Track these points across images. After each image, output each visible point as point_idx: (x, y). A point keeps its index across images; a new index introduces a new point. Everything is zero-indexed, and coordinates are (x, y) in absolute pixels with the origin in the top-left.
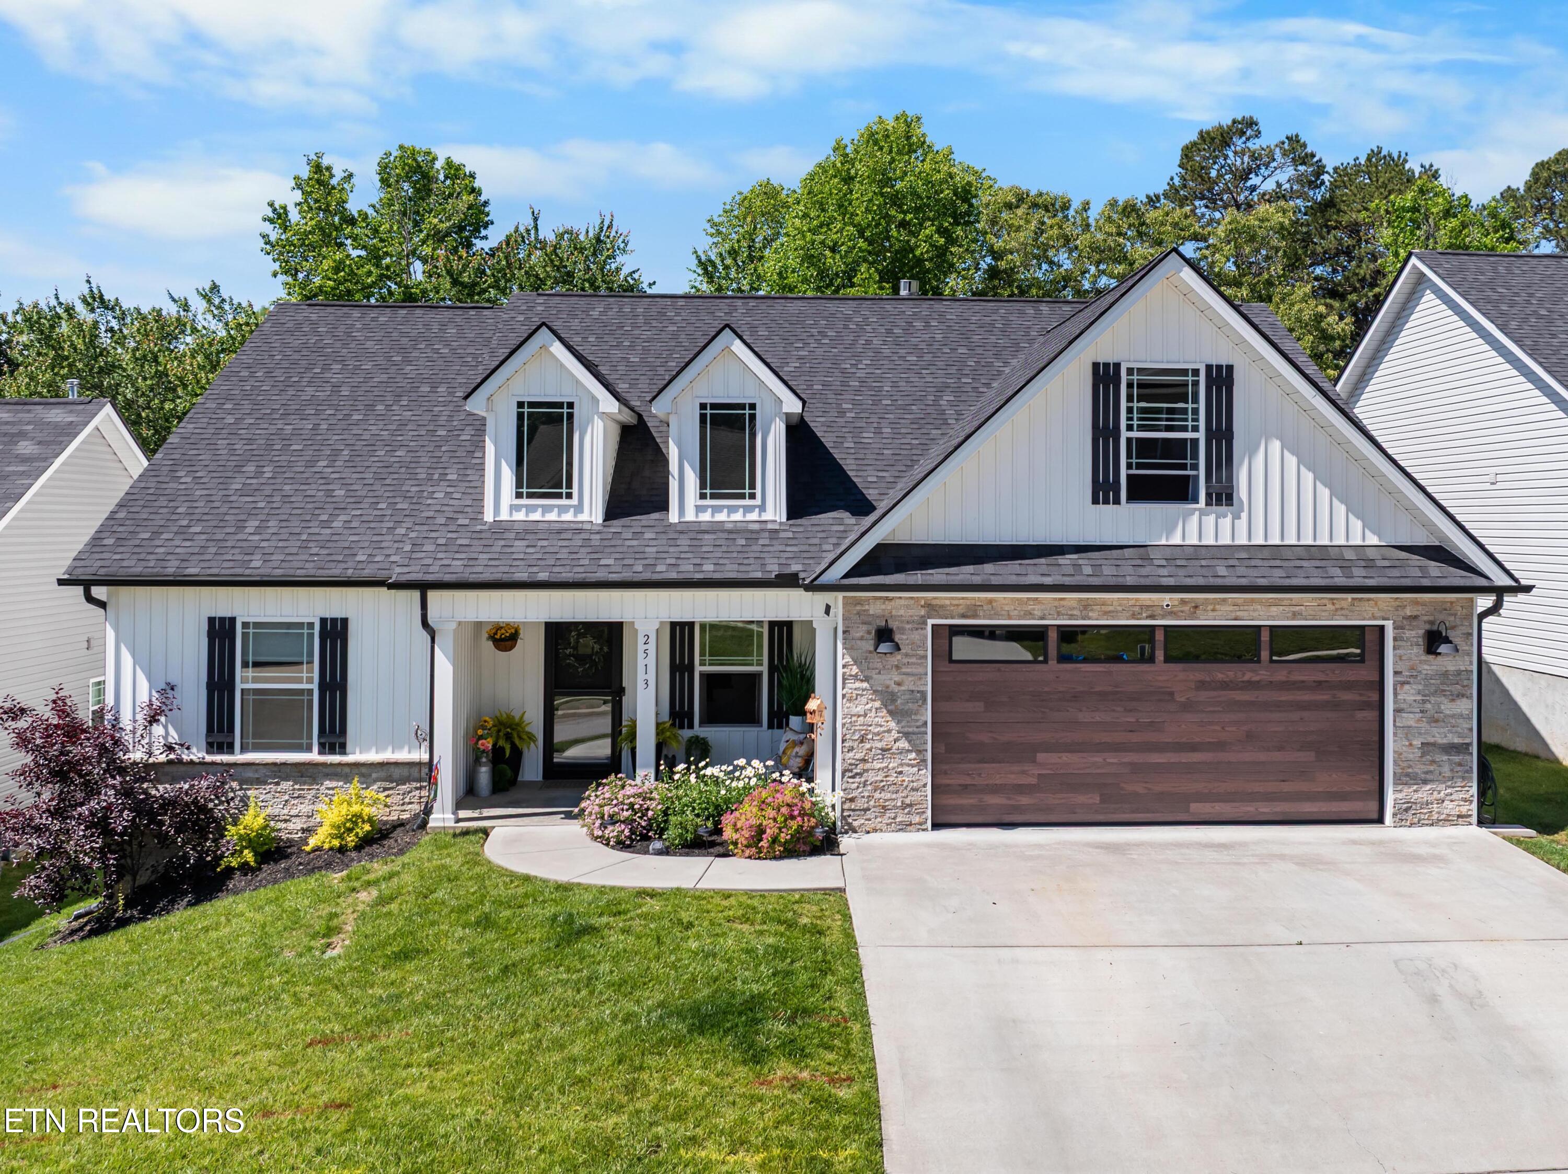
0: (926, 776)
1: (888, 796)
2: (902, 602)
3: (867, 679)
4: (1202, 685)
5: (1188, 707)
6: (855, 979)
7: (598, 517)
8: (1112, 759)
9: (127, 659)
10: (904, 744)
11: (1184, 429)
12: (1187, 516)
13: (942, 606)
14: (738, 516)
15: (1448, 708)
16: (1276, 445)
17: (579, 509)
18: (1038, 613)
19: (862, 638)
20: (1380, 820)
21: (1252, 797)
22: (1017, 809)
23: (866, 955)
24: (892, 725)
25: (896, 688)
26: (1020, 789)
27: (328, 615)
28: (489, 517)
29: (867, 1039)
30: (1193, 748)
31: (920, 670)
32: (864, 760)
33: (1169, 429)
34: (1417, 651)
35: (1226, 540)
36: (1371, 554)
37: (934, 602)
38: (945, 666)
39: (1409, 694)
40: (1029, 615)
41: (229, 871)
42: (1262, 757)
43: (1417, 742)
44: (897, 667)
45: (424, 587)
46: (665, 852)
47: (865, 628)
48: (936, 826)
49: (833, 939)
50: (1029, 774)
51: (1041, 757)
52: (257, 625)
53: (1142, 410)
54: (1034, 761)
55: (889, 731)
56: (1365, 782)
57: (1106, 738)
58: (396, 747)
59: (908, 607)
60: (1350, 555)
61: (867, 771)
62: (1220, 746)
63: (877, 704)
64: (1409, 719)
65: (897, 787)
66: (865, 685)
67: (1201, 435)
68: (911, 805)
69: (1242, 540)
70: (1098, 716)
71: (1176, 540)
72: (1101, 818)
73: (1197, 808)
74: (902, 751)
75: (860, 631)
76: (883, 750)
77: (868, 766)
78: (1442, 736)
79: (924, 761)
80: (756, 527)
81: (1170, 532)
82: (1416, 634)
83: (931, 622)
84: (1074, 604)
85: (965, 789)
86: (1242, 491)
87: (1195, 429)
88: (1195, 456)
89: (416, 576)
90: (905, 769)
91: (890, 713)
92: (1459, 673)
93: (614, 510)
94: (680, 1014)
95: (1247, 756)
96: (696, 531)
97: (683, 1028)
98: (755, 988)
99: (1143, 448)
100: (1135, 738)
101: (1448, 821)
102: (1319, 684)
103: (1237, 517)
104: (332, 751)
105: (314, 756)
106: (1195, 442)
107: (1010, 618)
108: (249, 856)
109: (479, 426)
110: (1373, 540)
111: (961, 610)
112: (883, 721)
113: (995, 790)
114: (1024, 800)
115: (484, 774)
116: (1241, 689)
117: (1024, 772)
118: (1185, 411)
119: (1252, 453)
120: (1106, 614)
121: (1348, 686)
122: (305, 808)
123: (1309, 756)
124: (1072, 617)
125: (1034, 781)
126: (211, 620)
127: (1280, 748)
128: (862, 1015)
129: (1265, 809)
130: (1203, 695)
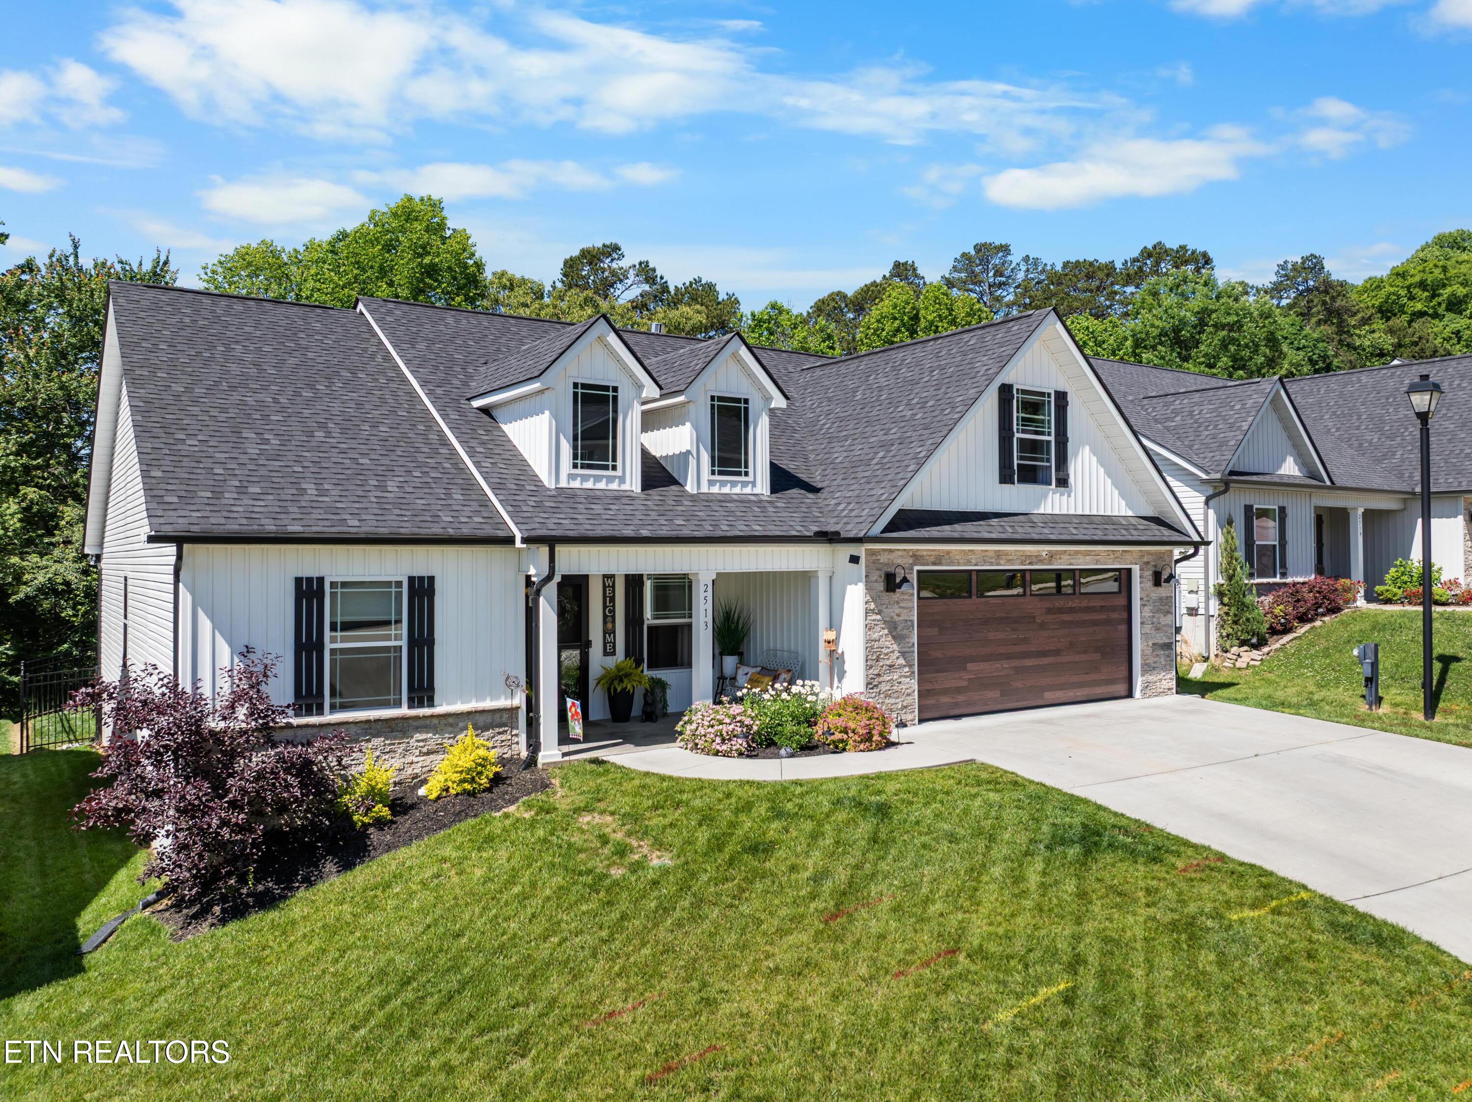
0: (914, 684)
1: (893, 701)
2: (900, 553)
3: (879, 613)
4: (1049, 611)
5: (1042, 626)
7: (636, 486)
8: (1006, 664)
9: (205, 625)
10: (901, 661)
11: (1042, 433)
12: (1046, 495)
13: (922, 556)
14: (738, 490)
15: (1162, 620)
16: (1086, 450)
17: (622, 479)
18: (974, 561)
19: (876, 581)
20: (1132, 696)
22: (956, 705)
24: (895, 647)
25: (897, 619)
26: (959, 690)
27: (416, 573)
28: (550, 485)
30: (1045, 654)
31: (910, 605)
32: (879, 675)
33: (1036, 433)
34: (1150, 585)
35: (1064, 510)
36: (1133, 522)
37: (919, 553)
39: (1147, 612)
40: (969, 562)
42: (1077, 658)
43: (1150, 644)
44: (898, 603)
45: (552, 541)
47: (878, 573)
48: (921, 721)
50: (963, 679)
51: (970, 666)
52: (344, 584)
53: (1024, 419)
54: (965, 669)
55: (893, 652)
57: (1002, 650)
58: (480, 698)
59: (902, 557)
60: (1124, 522)
61: (880, 683)
62: (1057, 652)
63: (886, 631)
64: (1148, 628)
65: (898, 694)
66: (879, 617)
67: (1052, 438)
68: (906, 707)
69: (1071, 510)
70: (1000, 635)
71: (1042, 511)
72: (1000, 707)
73: (1049, 696)
74: (901, 667)
75: (876, 576)
76: (890, 666)
77: (881, 679)
78: (1161, 638)
79: (913, 673)
80: (751, 498)
81: (1039, 504)
82: (1149, 574)
83: (916, 568)
84: (992, 554)
86: (1071, 480)
87: (1049, 434)
88: (1049, 453)
90: (903, 679)
91: (894, 637)
92: (1167, 597)
93: (649, 481)
95: (1071, 658)
96: (710, 501)
99: (1024, 446)
100: (1018, 649)
101: (1162, 693)
103: (1069, 496)
104: (421, 705)
105: (404, 711)
106: (1049, 442)
107: (959, 565)
110: (1130, 513)
111: (932, 559)
112: (890, 644)
113: (945, 692)
114: (961, 698)
116: (1067, 613)
117: (960, 678)
118: (1043, 421)
119: (1076, 453)
120: (1009, 561)
123: (1097, 656)
124: (991, 564)
125: (965, 683)
126: (298, 581)
127: (1085, 652)
130: (1050, 618)
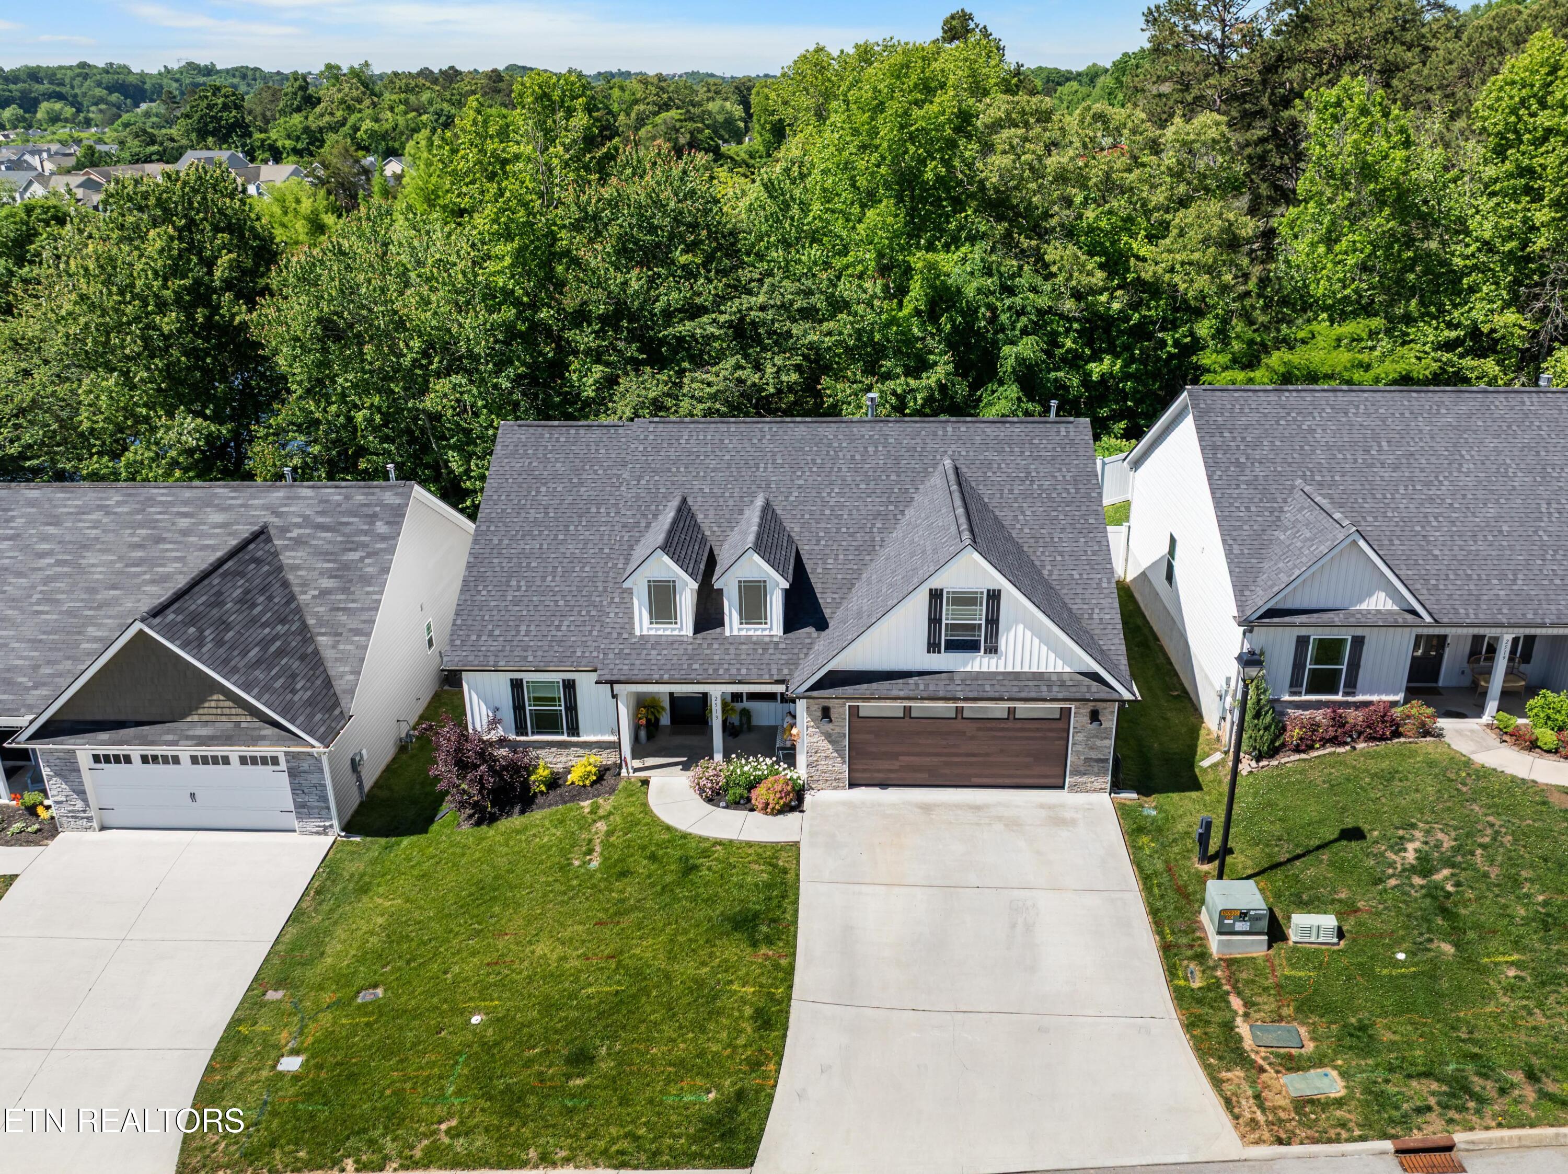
0: (846, 768)
1: (828, 776)
2: (834, 699)
4: (979, 729)
5: (972, 738)
6: (796, 902)
7: (690, 632)
8: (935, 759)
9: (475, 697)
10: (835, 754)
11: (975, 619)
12: (973, 659)
14: (759, 633)
15: (1099, 743)
16: (1021, 627)
17: (681, 629)
19: (815, 711)
20: (1063, 787)
21: (1003, 776)
22: (889, 778)
23: (802, 885)
24: (831, 746)
25: (832, 732)
26: (891, 771)
27: (565, 678)
28: (638, 633)
29: (795, 936)
30: (974, 755)
31: (843, 730)
32: (817, 761)
33: (967, 619)
34: (1087, 719)
35: (993, 669)
36: (1066, 677)
37: (848, 700)
38: (855, 719)
39: (1080, 737)
41: (535, 794)
42: (1008, 760)
43: (1083, 757)
45: (612, 683)
46: (727, 807)
48: (852, 785)
49: (790, 876)
50: (896, 765)
51: (901, 758)
52: (533, 686)
53: (954, 611)
54: (897, 760)
55: (828, 749)
56: (1058, 771)
57: (932, 750)
58: (603, 734)
60: (1054, 678)
61: (818, 765)
62: (987, 755)
63: (823, 738)
64: (1080, 748)
65: (832, 772)
66: (817, 732)
67: (983, 622)
68: (839, 779)
69: (1001, 669)
70: (929, 741)
71: (968, 669)
74: (835, 758)
75: (815, 707)
76: (825, 757)
77: (819, 763)
78: (1094, 755)
79: (845, 761)
80: (767, 639)
81: (965, 665)
82: (1085, 712)
83: (848, 704)
85: (864, 770)
86: (1002, 648)
87: (980, 619)
88: (979, 631)
89: (608, 677)
90: (836, 765)
91: (829, 741)
93: (698, 629)
94: (728, 919)
95: (1000, 759)
96: (738, 642)
97: (729, 927)
98: (757, 907)
99: (952, 627)
100: (946, 751)
101: (1095, 790)
102: (1037, 729)
103: (999, 659)
104: (573, 736)
105: (565, 738)
106: (980, 625)
108: (543, 788)
109: (630, 591)
110: (1067, 669)
112: (826, 745)
113: (879, 771)
114: (893, 775)
115: (643, 734)
116: (999, 731)
117: (892, 764)
118: (975, 611)
119: (1008, 630)
121: (1051, 730)
122: (564, 759)
123: (1031, 760)
125: (898, 767)
126: (512, 680)
127: (1017, 756)
128: (795, 922)
129: (1008, 781)
130: (980, 733)
